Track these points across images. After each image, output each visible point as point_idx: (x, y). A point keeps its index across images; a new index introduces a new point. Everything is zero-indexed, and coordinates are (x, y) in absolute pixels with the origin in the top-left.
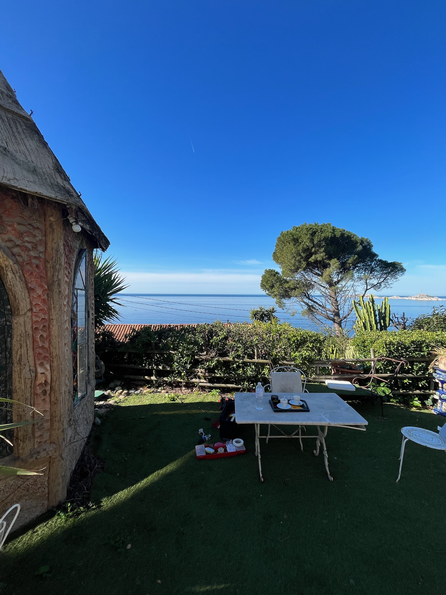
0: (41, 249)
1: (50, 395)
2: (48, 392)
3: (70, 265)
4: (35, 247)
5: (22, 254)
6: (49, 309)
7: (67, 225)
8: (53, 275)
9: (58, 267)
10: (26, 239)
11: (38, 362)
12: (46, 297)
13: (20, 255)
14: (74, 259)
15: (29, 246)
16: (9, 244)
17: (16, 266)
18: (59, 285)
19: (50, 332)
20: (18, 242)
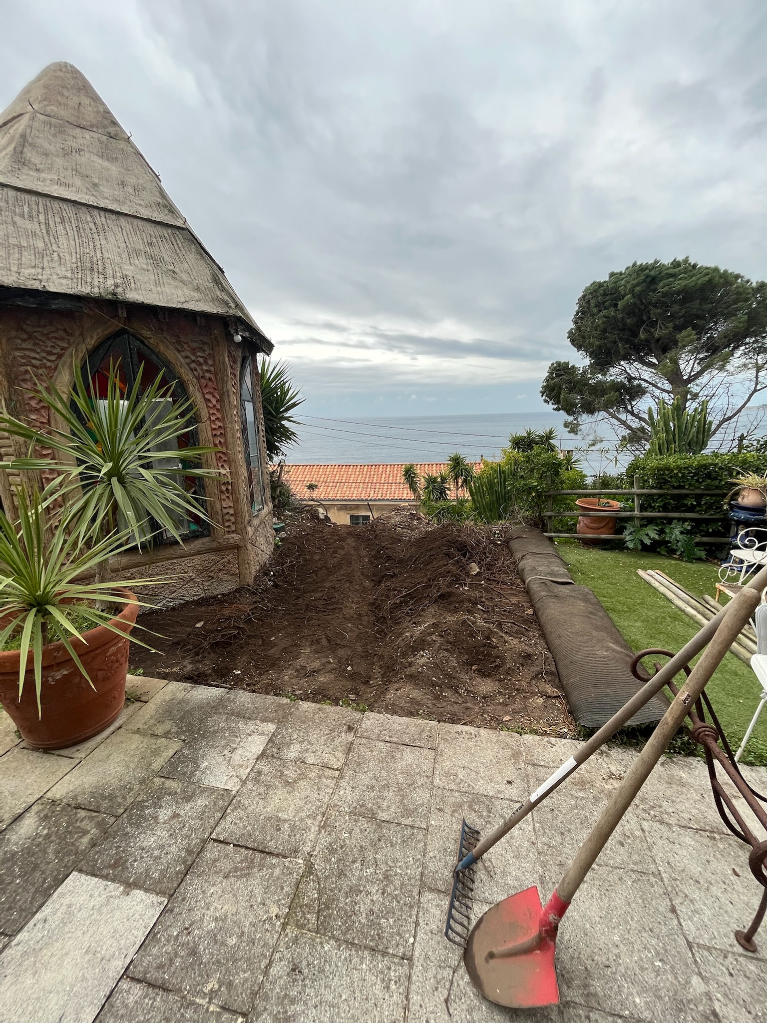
0: (210, 362)
1: (232, 494)
2: (230, 491)
3: (235, 376)
4: (206, 363)
5: (197, 368)
6: (223, 418)
7: (229, 337)
8: (223, 387)
9: (225, 378)
10: (199, 354)
11: (220, 465)
12: (219, 407)
13: (196, 370)
14: (239, 369)
15: (201, 360)
16: (188, 361)
17: (195, 380)
18: (228, 395)
19: (226, 439)
20: (193, 358)
